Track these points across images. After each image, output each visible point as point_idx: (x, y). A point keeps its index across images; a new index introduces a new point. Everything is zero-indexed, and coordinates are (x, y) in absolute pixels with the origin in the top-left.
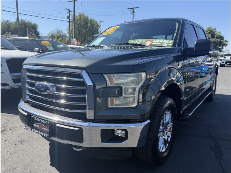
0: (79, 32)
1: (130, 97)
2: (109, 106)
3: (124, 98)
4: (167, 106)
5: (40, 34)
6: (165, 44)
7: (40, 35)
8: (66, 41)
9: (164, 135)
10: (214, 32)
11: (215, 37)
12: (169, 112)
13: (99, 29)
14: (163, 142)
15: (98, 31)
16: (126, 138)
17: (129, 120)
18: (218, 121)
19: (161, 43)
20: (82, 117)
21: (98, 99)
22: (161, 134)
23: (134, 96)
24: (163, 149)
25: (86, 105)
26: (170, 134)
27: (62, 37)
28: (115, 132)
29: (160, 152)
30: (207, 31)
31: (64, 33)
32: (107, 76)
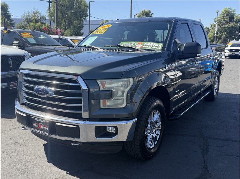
0: (62, 15)
1: (120, 99)
2: (102, 107)
3: (115, 100)
4: (154, 107)
5: (12, 16)
6: (155, 47)
7: (12, 18)
8: (46, 26)
9: (153, 133)
10: (233, 15)
11: (233, 21)
12: (157, 112)
13: (88, 10)
14: (151, 139)
15: (86, 13)
16: (116, 134)
17: (119, 118)
18: (214, 121)
19: (151, 47)
20: (79, 117)
21: (92, 101)
22: (149, 131)
23: (123, 98)
24: (151, 146)
25: (82, 107)
26: (159, 132)
27: (41, 20)
28: (107, 129)
29: (148, 148)
30: (224, 14)
31: (42, 15)
32: (100, 81)
